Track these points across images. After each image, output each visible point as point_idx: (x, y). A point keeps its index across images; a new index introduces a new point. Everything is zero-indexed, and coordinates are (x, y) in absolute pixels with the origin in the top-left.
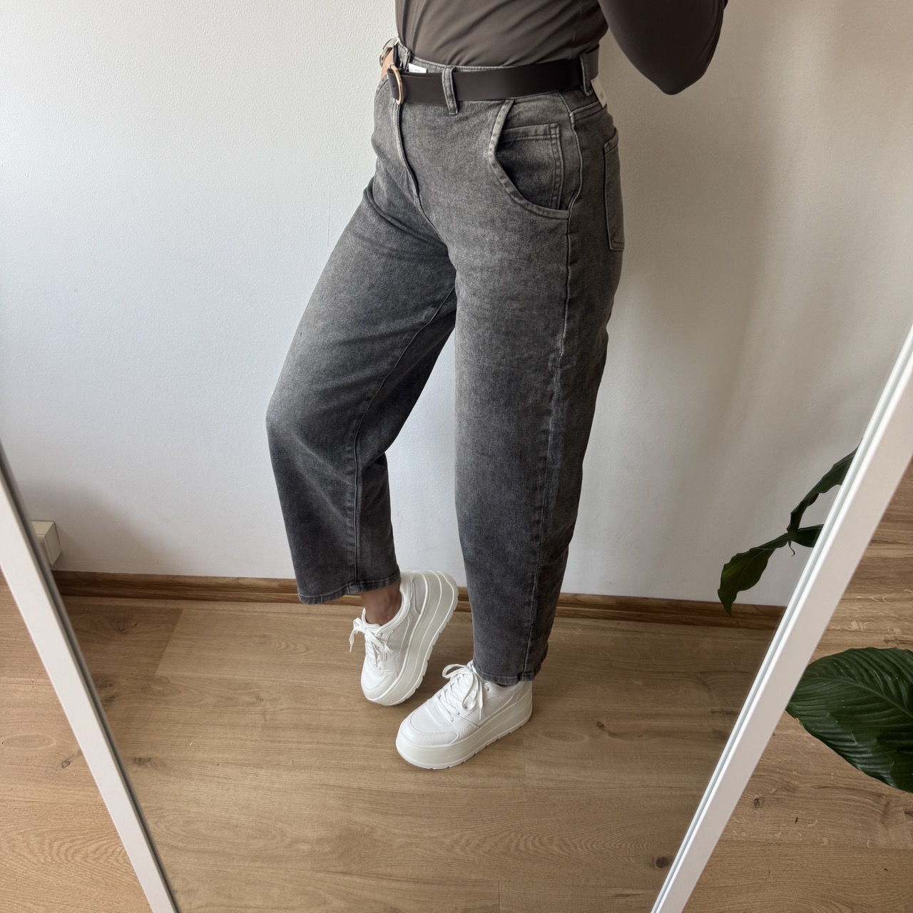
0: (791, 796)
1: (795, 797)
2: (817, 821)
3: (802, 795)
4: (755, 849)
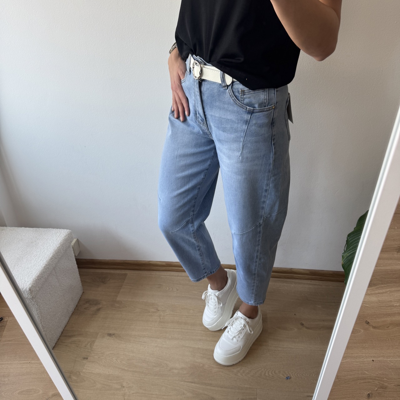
3: (390, 390)
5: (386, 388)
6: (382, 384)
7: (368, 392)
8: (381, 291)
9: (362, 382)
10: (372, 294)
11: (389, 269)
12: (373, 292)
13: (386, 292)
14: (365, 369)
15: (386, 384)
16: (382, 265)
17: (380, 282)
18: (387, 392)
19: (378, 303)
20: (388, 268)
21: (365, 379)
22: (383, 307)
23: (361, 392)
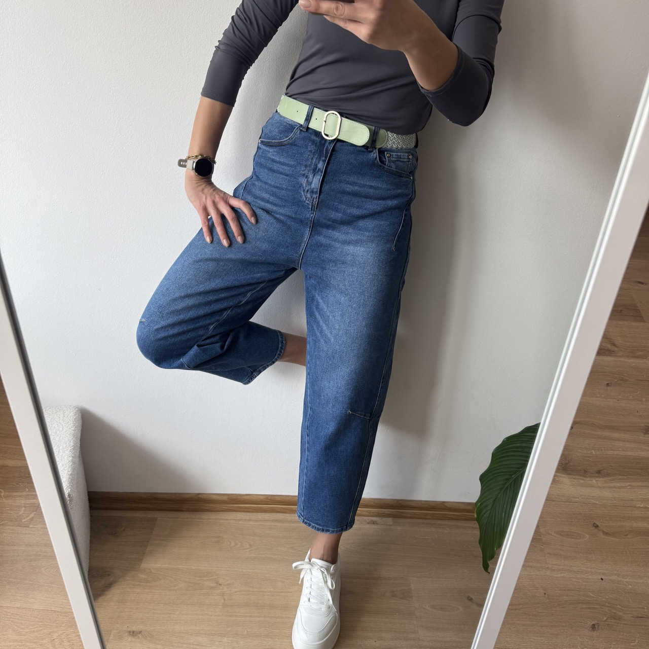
0: (618, 623)
1: (621, 624)
2: (637, 641)
3: (625, 623)
5: (620, 618)
6: (615, 613)
7: (593, 623)
9: (584, 607)
10: (604, 487)
12: (606, 485)
13: (625, 487)
14: (590, 589)
15: (620, 614)
16: (621, 449)
17: (617, 472)
19: (613, 500)
21: (589, 603)
22: (621, 506)
23: (583, 621)
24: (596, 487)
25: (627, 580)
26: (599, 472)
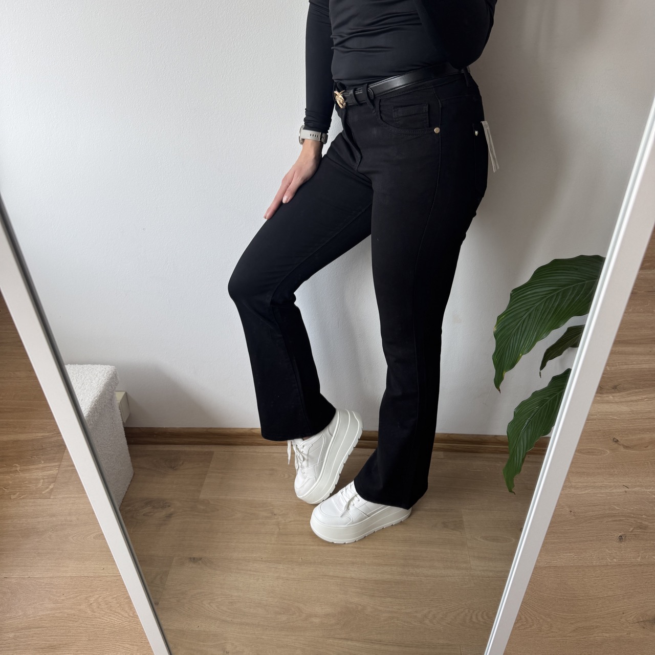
0: (645, 532)
4: (624, 569)
5: (646, 527)
6: (639, 523)
7: (620, 534)
8: (634, 398)
9: (610, 520)
10: (621, 402)
11: (646, 368)
12: (623, 400)
13: (642, 400)
14: (614, 503)
15: (646, 523)
16: (635, 363)
17: (633, 386)
18: (648, 534)
19: (630, 414)
20: (645, 366)
21: (614, 516)
22: (640, 419)
23: (610, 534)
24: (613, 403)
25: (650, 490)
26: (615, 388)
